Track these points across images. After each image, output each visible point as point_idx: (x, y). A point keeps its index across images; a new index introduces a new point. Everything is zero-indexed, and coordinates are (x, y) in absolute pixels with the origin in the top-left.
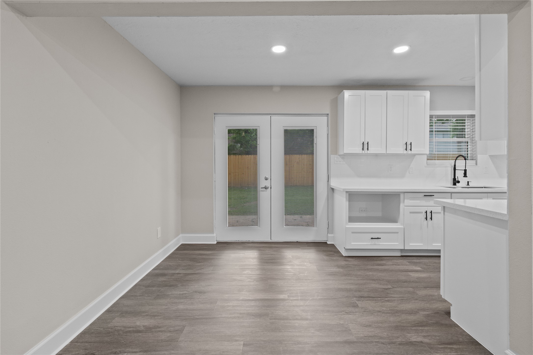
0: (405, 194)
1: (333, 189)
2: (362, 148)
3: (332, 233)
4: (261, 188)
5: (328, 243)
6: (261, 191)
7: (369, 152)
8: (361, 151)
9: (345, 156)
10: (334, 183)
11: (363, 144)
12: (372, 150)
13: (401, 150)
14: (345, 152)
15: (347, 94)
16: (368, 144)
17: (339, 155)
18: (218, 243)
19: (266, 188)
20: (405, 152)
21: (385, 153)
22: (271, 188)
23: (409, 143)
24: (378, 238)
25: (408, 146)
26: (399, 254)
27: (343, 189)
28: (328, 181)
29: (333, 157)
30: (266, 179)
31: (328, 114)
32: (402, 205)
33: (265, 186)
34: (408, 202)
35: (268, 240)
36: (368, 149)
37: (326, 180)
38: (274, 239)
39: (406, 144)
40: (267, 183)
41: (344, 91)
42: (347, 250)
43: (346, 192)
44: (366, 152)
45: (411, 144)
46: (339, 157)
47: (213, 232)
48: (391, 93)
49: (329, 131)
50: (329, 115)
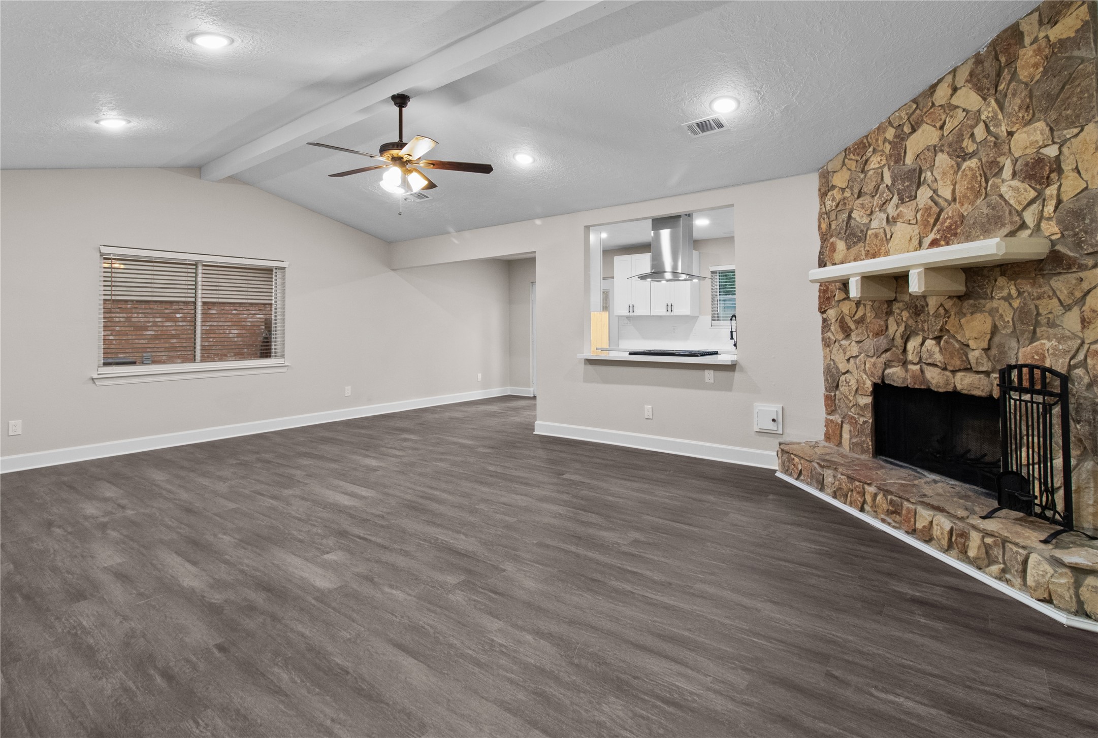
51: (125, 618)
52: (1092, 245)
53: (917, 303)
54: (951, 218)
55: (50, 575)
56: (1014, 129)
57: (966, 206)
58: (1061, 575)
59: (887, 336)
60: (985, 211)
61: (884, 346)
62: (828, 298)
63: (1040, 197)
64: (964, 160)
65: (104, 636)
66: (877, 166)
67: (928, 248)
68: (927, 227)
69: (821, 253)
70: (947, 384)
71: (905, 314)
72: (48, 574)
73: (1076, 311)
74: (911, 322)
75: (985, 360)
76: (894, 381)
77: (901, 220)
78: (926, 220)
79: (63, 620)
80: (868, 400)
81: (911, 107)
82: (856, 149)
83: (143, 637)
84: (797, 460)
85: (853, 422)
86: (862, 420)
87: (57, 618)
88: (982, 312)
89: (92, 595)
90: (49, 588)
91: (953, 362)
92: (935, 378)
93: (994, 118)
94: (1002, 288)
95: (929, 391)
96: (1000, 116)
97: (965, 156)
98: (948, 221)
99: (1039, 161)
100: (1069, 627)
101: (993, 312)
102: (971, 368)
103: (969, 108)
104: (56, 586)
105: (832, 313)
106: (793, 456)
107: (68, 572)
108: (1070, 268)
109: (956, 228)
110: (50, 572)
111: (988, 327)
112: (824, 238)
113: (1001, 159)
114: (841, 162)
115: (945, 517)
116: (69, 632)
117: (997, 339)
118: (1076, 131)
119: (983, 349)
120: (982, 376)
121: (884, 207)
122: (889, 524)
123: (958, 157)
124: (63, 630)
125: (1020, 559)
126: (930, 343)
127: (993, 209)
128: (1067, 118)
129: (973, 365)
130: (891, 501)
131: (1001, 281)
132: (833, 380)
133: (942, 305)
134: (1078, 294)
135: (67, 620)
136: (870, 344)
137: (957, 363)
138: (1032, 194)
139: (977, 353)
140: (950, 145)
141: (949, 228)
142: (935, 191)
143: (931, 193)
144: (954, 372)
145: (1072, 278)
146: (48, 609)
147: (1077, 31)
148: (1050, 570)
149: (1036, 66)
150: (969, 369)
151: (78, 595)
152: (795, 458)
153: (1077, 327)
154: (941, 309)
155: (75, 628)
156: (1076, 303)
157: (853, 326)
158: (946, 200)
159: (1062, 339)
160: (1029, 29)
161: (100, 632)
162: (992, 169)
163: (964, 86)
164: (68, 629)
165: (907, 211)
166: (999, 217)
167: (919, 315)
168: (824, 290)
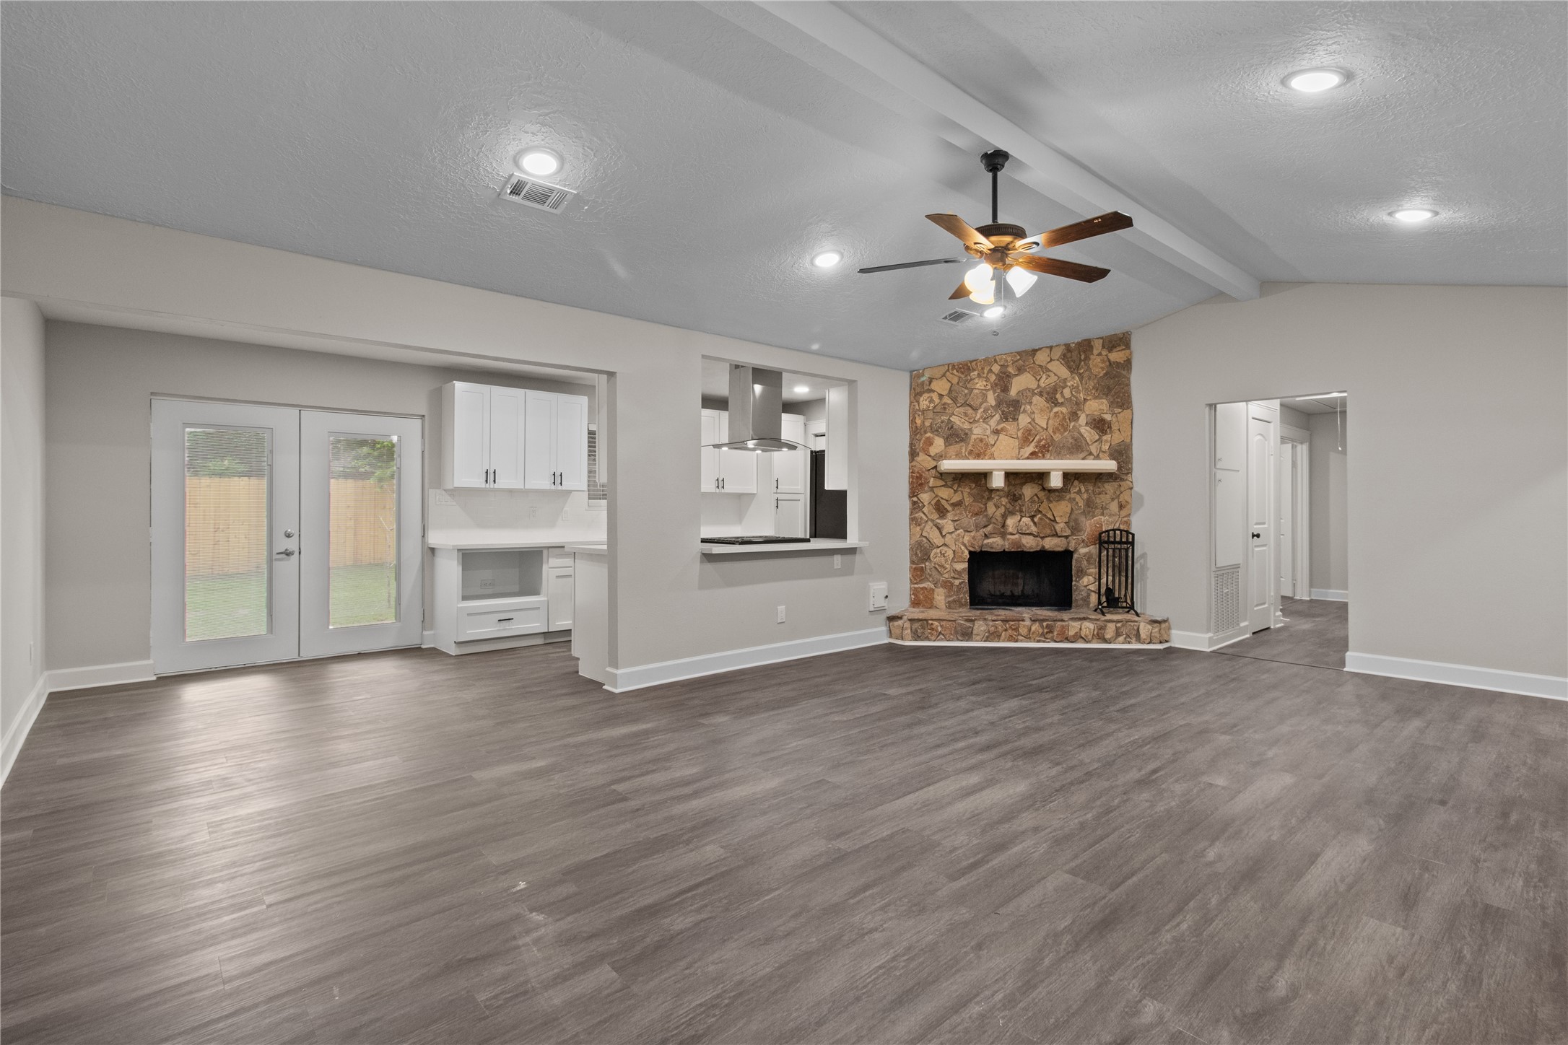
0: (550, 549)
1: (433, 550)
2: (485, 479)
3: (431, 629)
4: (278, 554)
5: (423, 647)
6: (276, 560)
7: (496, 486)
8: (483, 485)
9: (455, 492)
10: (434, 539)
11: (487, 472)
12: (503, 482)
13: (546, 484)
14: (457, 484)
15: (459, 386)
16: (495, 472)
17: (445, 490)
18: (159, 679)
19: (288, 554)
20: (553, 487)
21: (523, 487)
22: (300, 553)
23: (558, 474)
24: (509, 619)
25: (557, 478)
26: (540, 641)
27: (453, 546)
28: (423, 536)
29: (433, 494)
30: (288, 536)
31: (423, 416)
32: (545, 567)
33: (286, 550)
34: (553, 562)
35: (293, 657)
36: (495, 481)
37: (420, 534)
38: (307, 654)
39: (554, 475)
40: (291, 545)
41: (455, 382)
42: (458, 644)
43: (458, 550)
44: (492, 486)
45: (561, 475)
46: (444, 492)
47: (148, 658)
48: (531, 394)
49: (426, 445)
50: (426, 417)
51: (1476, 861)
52: (1127, 469)
53: (1016, 493)
54: (1046, 440)
55: (1490, 977)
56: (1088, 398)
57: (1057, 435)
58: (1156, 627)
59: (986, 516)
60: (1071, 441)
61: (983, 523)
62: (921, 484)
63: (1100, 440)
64: (1056, 406)
65: (1517, 862)
66: (983, 388)
67: (1028, 458)
68: (1026, 440)
69: (911, 445)
70: (1038, 546)
71: (1004, 501)
72: (1492, 982)
73: (1116, 501)
74: (1008, 505)
75: (1067, 529)
76: (992, 548)
77: (1004, 433)
78: (1026, 437)
79: (1539, 902)
80: (966, 565)
81: (1015, 356)
82: (960, 368)
83: (1484, 841)
84: (936, 623)
85: (947, 585)
86: (957, 582)
87: (1543, 908)
88: (1064, 500)
89: (1475, 904)
90: (1515, 955)
91: (1044, 531)
92: (1030, 544)
93: (1077, 387)
94: (1076, 487)
95: (1023, 553)
96: (1080, 388)
97: (1056, 404)
98: (1044, 441)
99: (1102, 421)
100: (1164, 649)
101: (1072, 500)
102: (1057, 534)
103: (1060, 375)
104: (1502, 949)
105: (925, 497)
106: (930, 622)
107: (1460, 959)
108: (1116, 479)
109: (1049, 447)
110: (1485, 981)
111: (1069, 510)
112: (915, 431)
113: (1079, 413)
114: (942, 373)
115: (1089, 622)
116: (1546, 886)
117: (1073, 517)
118: (1120, 410)
119: (1065, 523)
120: (1063, 538)
121: (987, 420)
122: (1044, 642)
123: (1053, 403)
124: (1550, 893)
125: (1136, 628)
126: (1026, 520)
127: (1076, 440)
128: (1118, 402)
129: (1058, 533)
130: (1047, 626)
131: (1076, 483)
132: (921, 554)
133: (1036, 495)
134: (1118, 493)
135: (1535, 899)
136: (968, 521)
137: (1048, 531)
138: (1097, 437)
139: (1062, 525)
140: (1048, 393)
141: (1044, 446)
142: (1033, 420)
143: (1029, 420)
144: (1042, 538)
145: (1116, 484)
146: (1545, 924)
147: (1124, 361)
148: (1150, 627)
149: (1102, 368)
150: (1056, 535)
151: (1490, 917)
152: (934, 622)
153: (1117, 510)
154: (1035, 497)
155: (1535, 887)
156: (1116, 498)
157: (949, 508)
158: (1042, 428)
159: (1110, 515)
160: (1097, 346)
161: (1516, 867)
162: (1074, 416)
163: (1058, 360)
164: (1544, 890)
165: (1010, 427)
166: (1079, 446)
167: (1016, 501)
168: (917, 477)
